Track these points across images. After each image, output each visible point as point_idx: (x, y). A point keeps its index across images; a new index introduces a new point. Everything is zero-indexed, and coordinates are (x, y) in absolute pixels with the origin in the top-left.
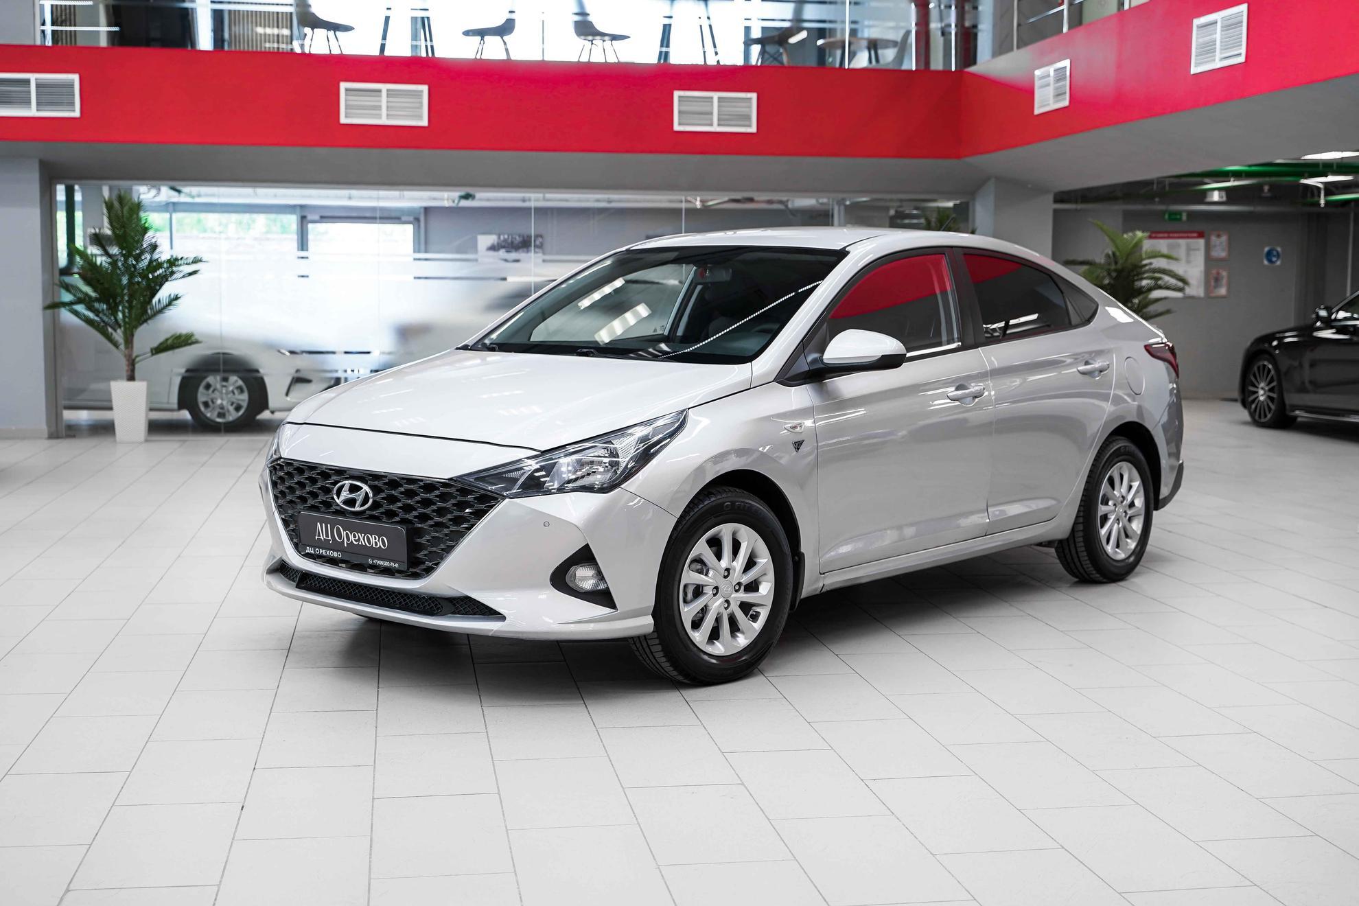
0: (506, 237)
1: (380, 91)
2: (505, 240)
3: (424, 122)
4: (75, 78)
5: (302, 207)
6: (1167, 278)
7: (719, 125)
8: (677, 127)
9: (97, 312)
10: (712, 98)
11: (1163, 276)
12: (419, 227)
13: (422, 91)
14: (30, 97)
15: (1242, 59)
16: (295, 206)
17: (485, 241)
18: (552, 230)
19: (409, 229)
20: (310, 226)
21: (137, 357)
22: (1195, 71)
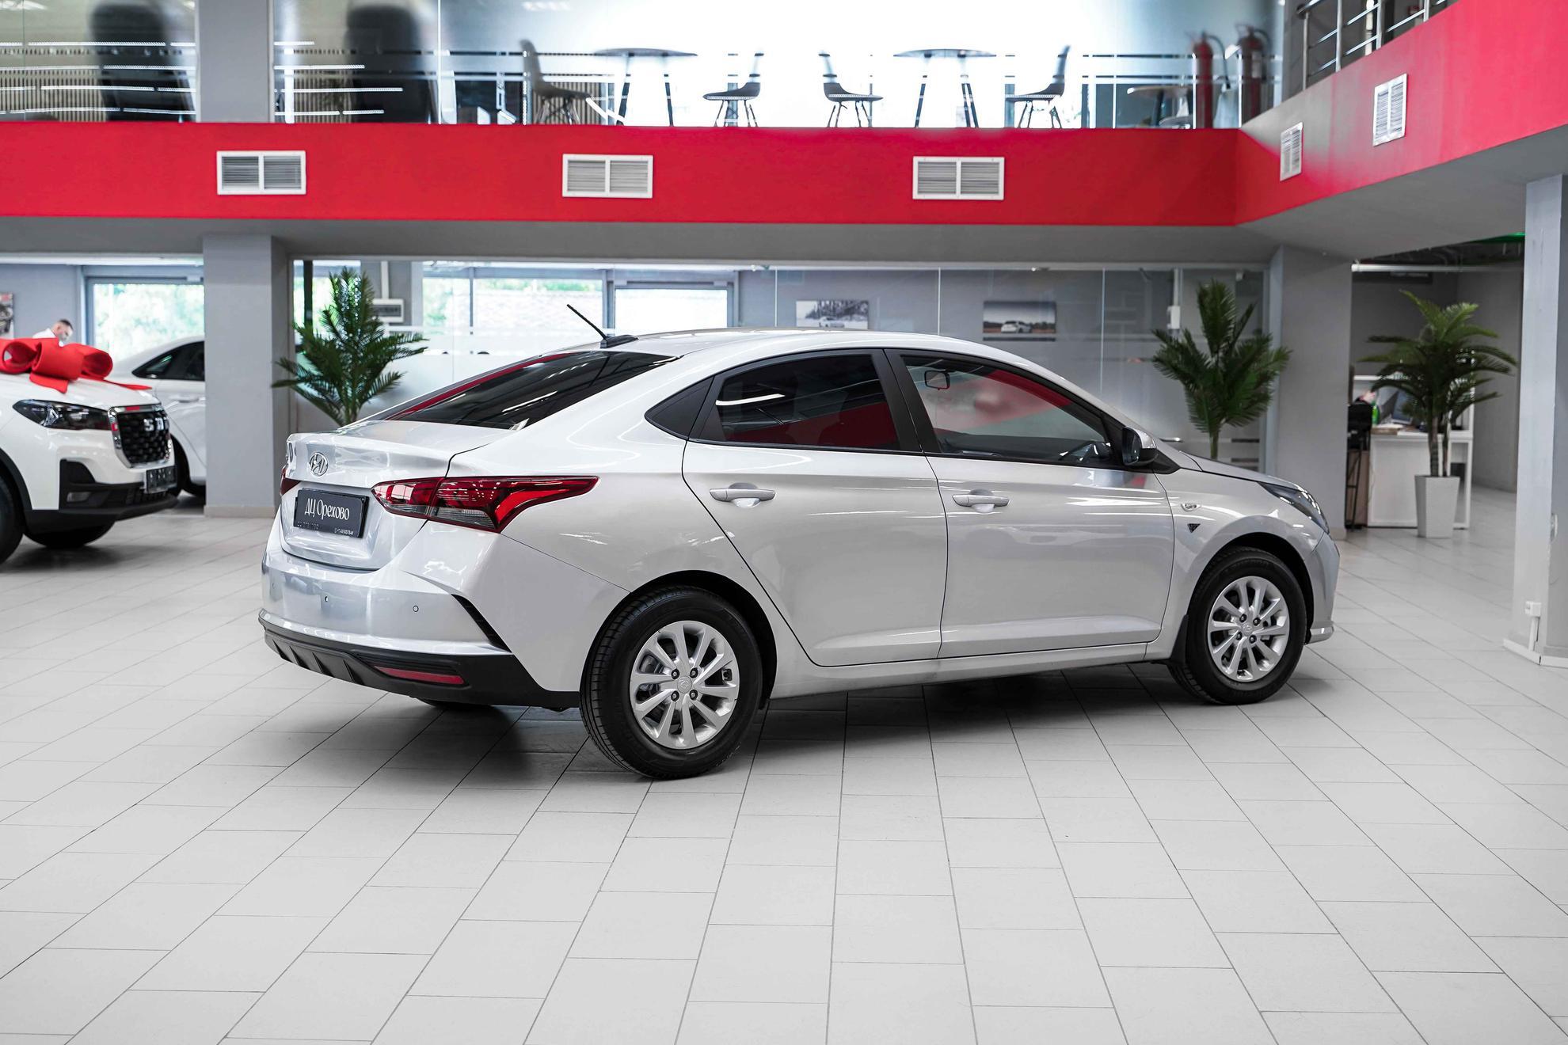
0: (828, 303)
1: (604, 162)
2: (827, 307)
3: (649, 194)
4: (301, 155)
5: (608, 271)
6: (1491, 357)
7: (962, 193)
8: (916, 196)
9: (321, 391)
10: (955, 163)
11: (1487, 355)
12: (733, 292)
13: (647, 162)
14: (258, 175)
15: (1401, 134)
16: (600, 271)
17: (804, 308)
18: (873, 295)
19: (724, 294)
20: (618, 293)
22: (1376, 143)
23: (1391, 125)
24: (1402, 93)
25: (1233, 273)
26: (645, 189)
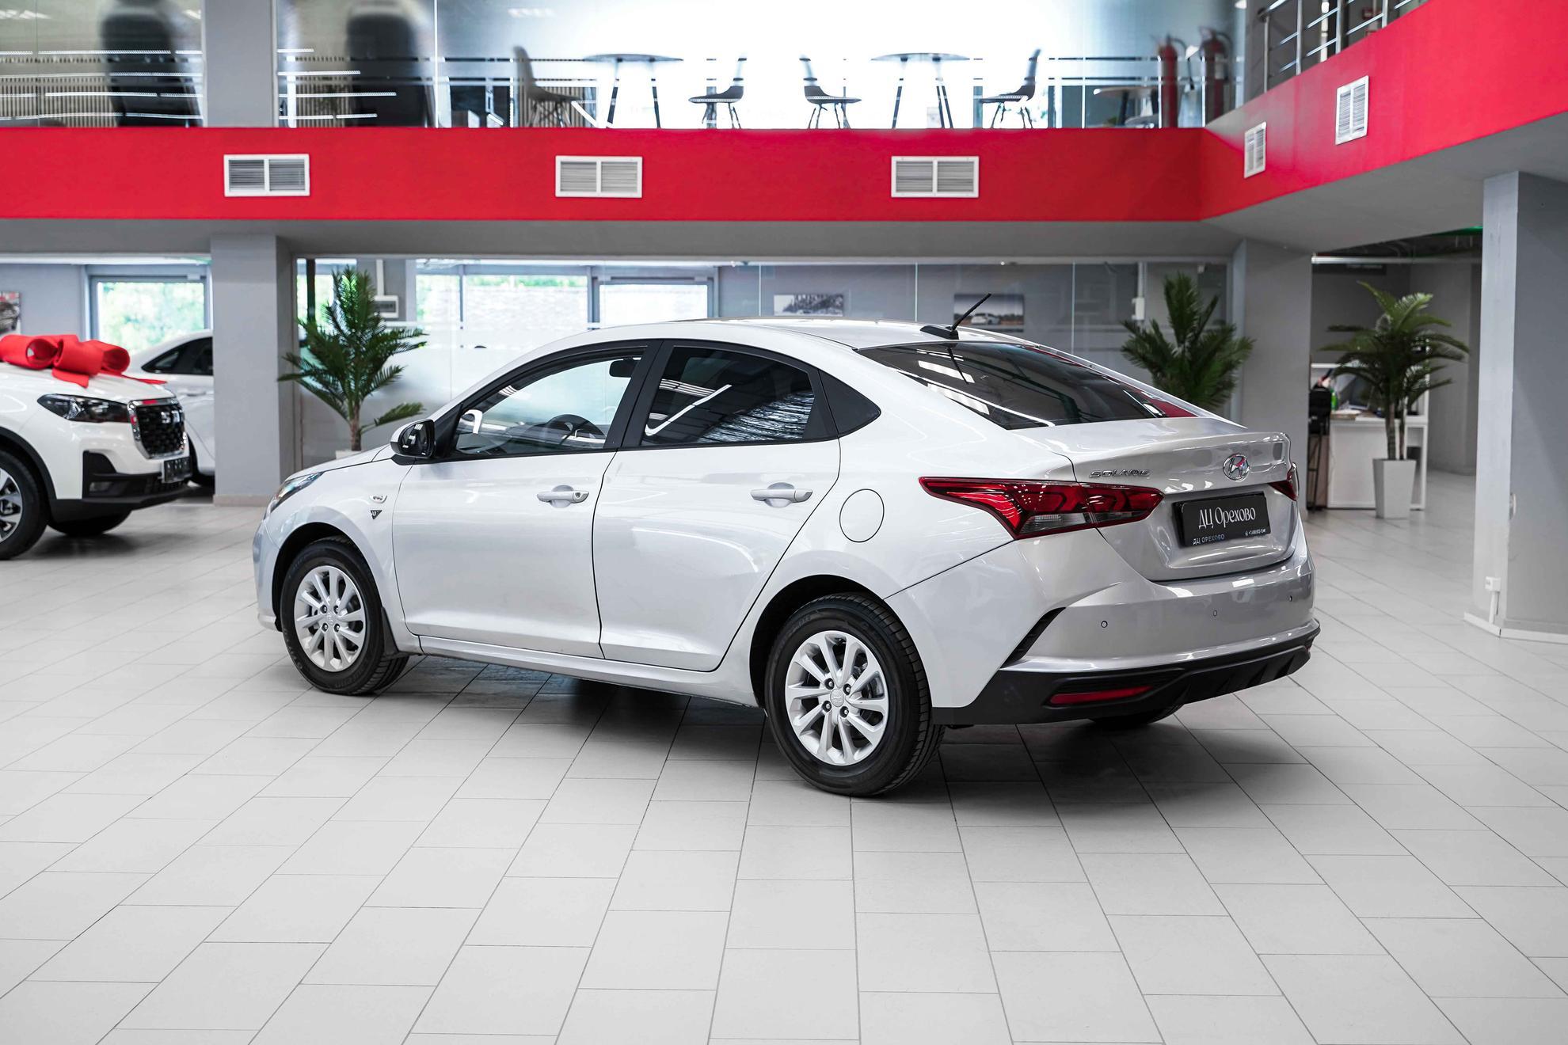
0: (804, 297)
1: (595, 164)
2: (803, 301)
3: (638, 194)
4: (305, 158)
6: (1447, 346)
7: (938, 190)
8: (894, 194)
9: (326, 384)
10: (932, 163)
11: (1441, 343)
12: (713, 287)
13: (636, 163)
14: (263, 178)
15: (1364, 133)
17: (782, 301)
18: (848, 288)
19: (704, 288)
20: (602, 288)
21: (363, 427)
22: (1338, 141)
23: (1354, 125)
24: (1364, 95)
25: (1195, 266)
26: (634, 189)
